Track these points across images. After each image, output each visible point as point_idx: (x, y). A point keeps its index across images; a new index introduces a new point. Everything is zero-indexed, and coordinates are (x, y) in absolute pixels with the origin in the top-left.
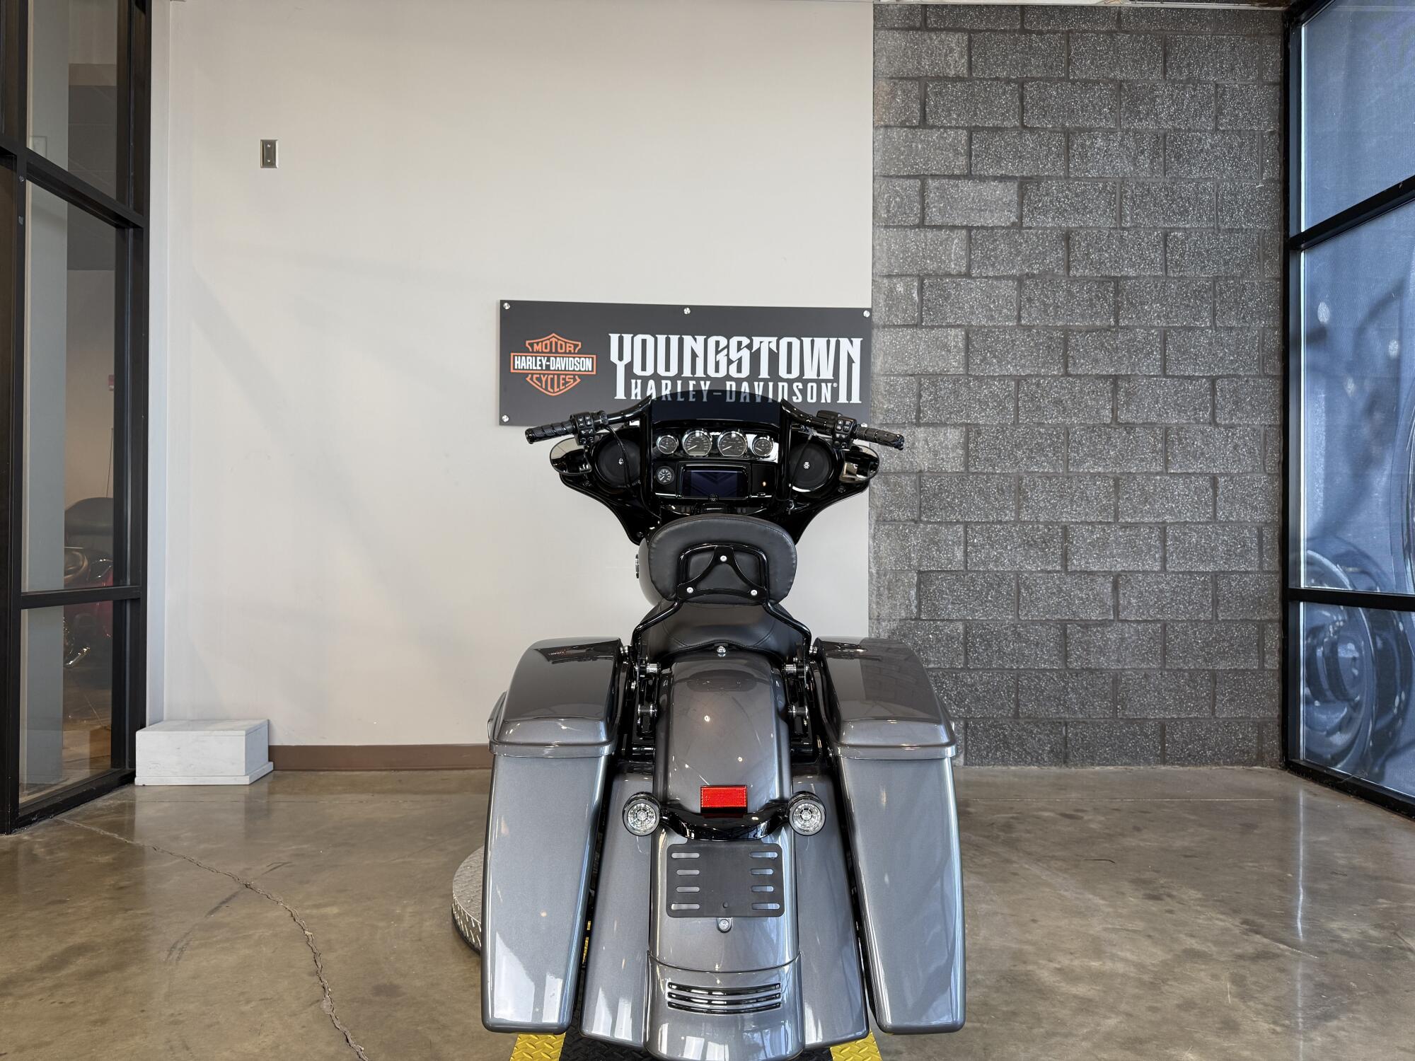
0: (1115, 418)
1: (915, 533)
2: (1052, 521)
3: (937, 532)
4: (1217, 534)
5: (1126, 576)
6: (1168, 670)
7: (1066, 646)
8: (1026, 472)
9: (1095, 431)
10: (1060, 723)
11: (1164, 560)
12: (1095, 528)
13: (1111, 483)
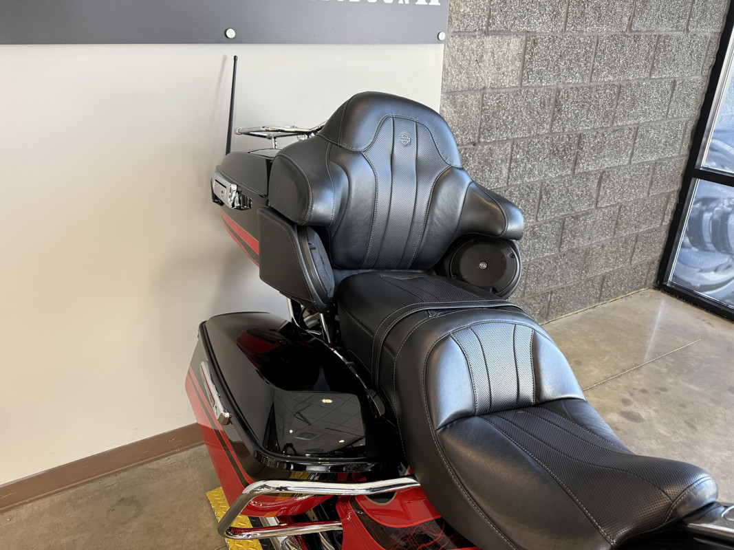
0: (630, 26)
1: (474, 155)
2: (573, 131)
3: (491, 152)
4: (664, 130)
5: (608, 172)
6: (614, 239)
7: (562, 235)
8: (564, 83)
9: (614, 39)
10: (548, 293)
11: (632, 154)
12: (597, 133)
13: (616, 90)
